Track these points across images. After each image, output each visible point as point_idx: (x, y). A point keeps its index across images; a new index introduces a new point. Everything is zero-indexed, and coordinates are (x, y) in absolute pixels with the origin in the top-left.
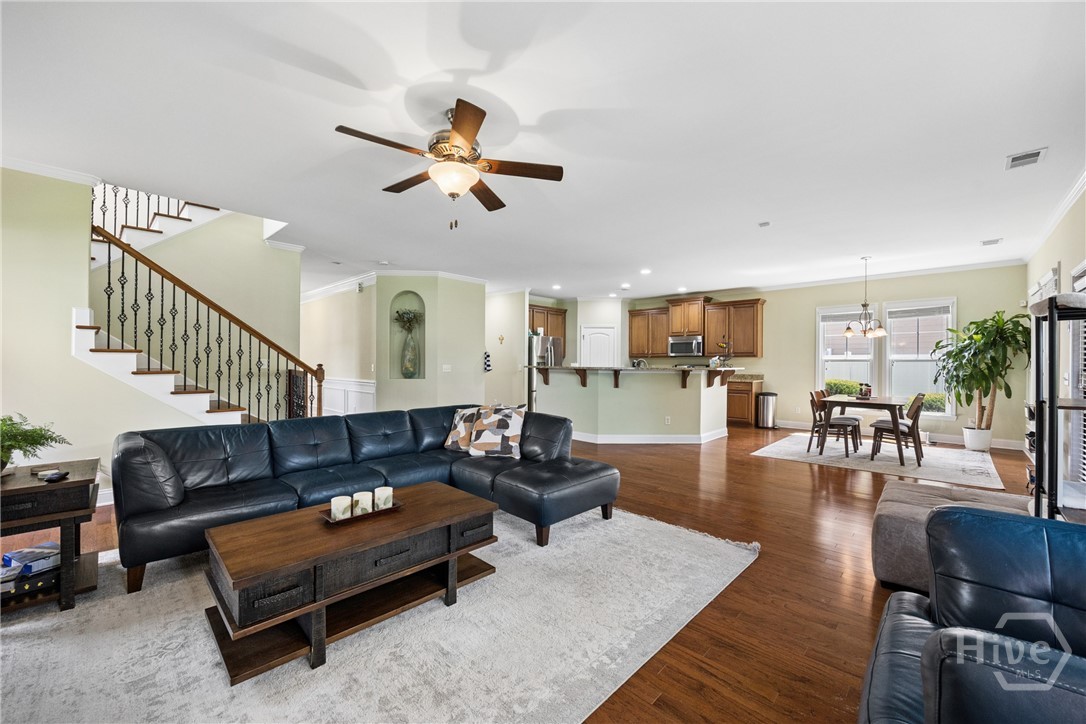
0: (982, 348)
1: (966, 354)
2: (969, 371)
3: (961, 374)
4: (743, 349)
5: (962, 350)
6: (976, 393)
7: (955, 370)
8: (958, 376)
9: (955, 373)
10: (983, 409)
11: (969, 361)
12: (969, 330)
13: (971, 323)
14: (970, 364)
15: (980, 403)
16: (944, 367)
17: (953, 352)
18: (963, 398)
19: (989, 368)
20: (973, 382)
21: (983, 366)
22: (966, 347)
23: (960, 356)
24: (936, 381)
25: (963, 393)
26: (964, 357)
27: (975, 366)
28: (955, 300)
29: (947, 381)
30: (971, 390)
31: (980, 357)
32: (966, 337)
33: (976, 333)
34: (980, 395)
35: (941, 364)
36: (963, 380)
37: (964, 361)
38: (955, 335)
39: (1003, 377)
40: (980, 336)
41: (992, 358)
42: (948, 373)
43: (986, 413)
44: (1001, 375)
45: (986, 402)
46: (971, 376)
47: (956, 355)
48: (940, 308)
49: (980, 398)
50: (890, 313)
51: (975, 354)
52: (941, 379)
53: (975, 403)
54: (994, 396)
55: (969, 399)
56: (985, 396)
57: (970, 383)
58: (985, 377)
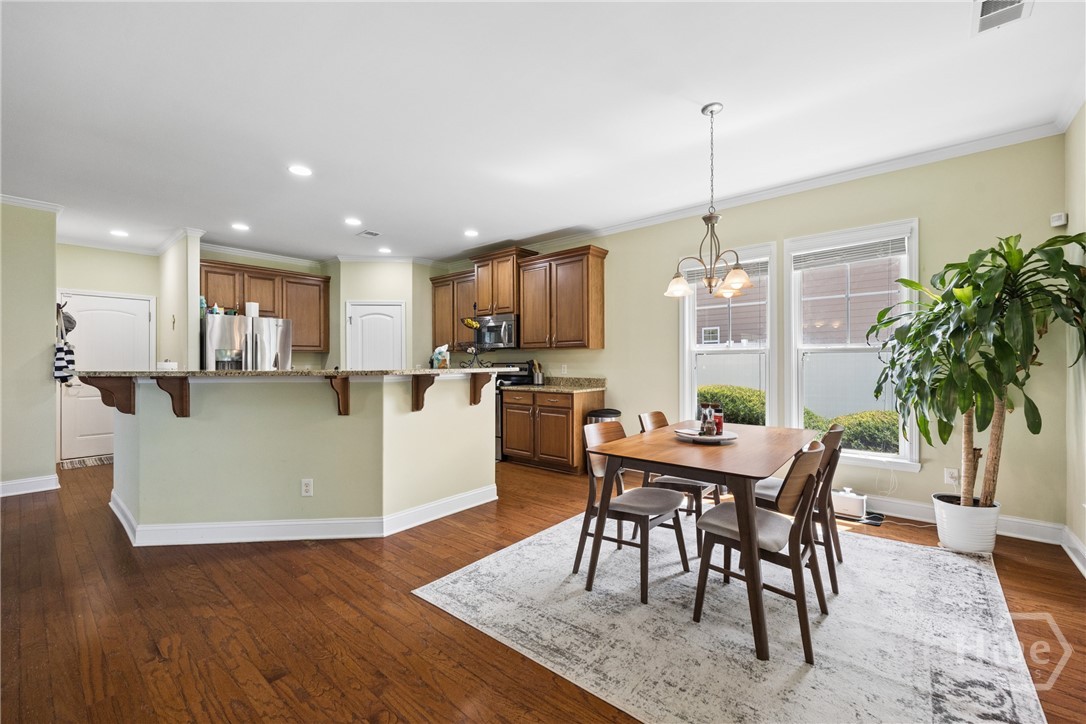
0: (973, 317)
1: (938, 333)
2: (944, 371)
3: (927, 378)
4: (570, 333)
5: (928, 327)
6: (960, 420)
7: (916, 368)
8: (920, 382)
9: (915, 376)
10: (975, 454)
11: (945, 349)
12: (943, 282)
13: (950, 266)
14: (947, 356)
15: (970, 441)
16: (893, 363)
17: (908, 329)
18: (933, 428)
19: (989, 364)
20: (955, 396)
21: (975, 360)
22: (937, 318)
23: (927, 338)
24: (878, 391)
25: (932, 417)
26: (934, 339)
27: (958, 359)
28: (915, 225)
29: (899, 393)
30: (950, 415)
31: (968, 338)
32: (938, 297)
33: (959, 286)
34: (969, 424)
35: (887, 356)
36: (933, 392)
37: (934, 349)
38: (915, 293)
39: (1021, 385)
40: (968, 290)
41: (998, 342)
42: (900, 376)
43: (983, 464)
44: (1015, 381)
45: (982, 440)
46: (950, 382)
47: (917, 335)
48: (885, 243)
49: (969, 431)
50: (797, 259)
51: (958, 333)
52: (889, 388)
53: (958, 438)
54: (1000, 427)
55: (945, 430)
56: (981, 428)
57: (947, 398)
58: (979, 385)
